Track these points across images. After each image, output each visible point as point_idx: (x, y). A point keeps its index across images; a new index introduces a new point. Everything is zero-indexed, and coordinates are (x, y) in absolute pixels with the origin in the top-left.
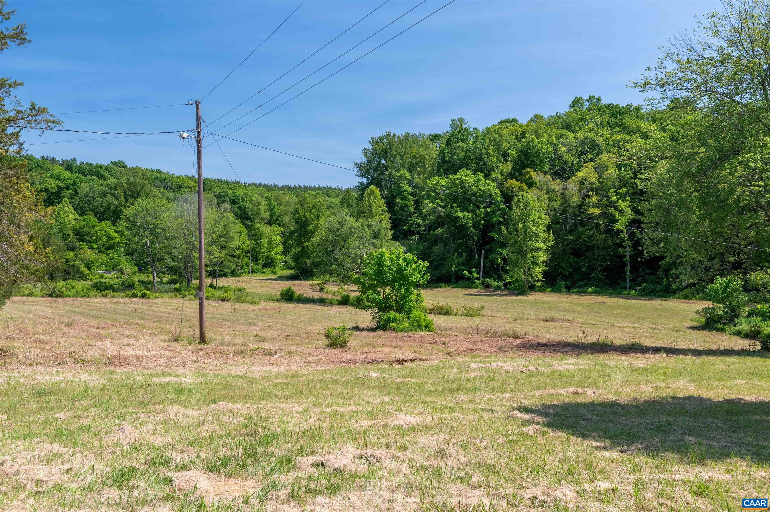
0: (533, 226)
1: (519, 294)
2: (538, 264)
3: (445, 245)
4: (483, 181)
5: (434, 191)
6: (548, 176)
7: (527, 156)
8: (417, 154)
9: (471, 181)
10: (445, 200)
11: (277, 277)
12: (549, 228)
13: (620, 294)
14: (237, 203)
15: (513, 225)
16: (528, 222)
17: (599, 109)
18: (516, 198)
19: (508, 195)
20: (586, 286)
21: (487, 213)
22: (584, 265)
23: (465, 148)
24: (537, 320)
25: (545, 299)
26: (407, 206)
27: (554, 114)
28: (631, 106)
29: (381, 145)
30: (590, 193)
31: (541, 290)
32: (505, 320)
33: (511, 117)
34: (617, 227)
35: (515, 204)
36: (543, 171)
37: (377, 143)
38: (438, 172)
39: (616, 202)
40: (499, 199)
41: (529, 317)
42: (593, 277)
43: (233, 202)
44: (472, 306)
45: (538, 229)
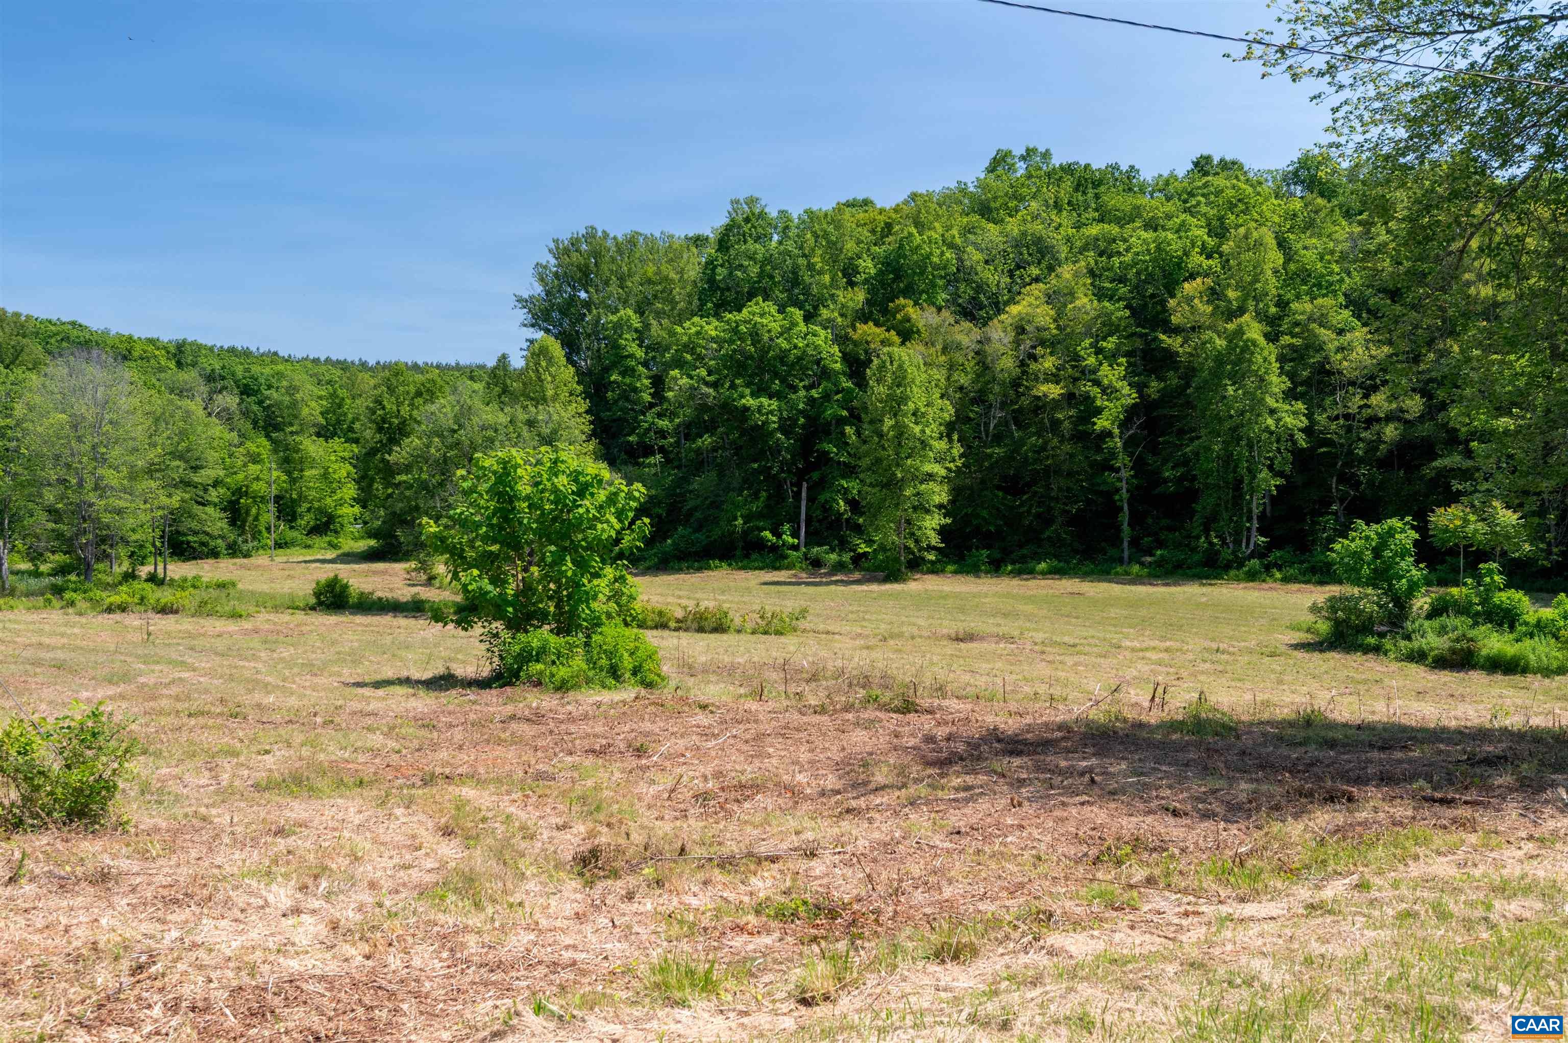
0: (916, 423)
1: (886, 580)
2: (928, 511)
3: (721, 475)
4: (802, 327)
5: (692, 351)
6: (945, 313)
7: (898, 272)
8: (656, 274)
9: (776, 327)
10: (718, 371)
11: (338, 556)
12: (950, 428)
13: (1108, 573)
14: (256, 392)
15: (872, 422)
16: (905, 415)
17: (1049, 175)
18: (876, 361)
19: (859, 359)
20: (1032, 559)
21: (811, 401)
22: (1029, 512)
23: (759, 257)
24: (935, 637)
25: (947, 588)
26: (635, 390)
27: (953, 185)
28: (1116, 167)
29: (575, 256)
30: (1039, 351)
31: (935, 569)
32: (860, 642)
33: (860, 197)
34: (1102, 423)
35: (874, 375)
36: (934, 304)
37: (567, 252)
38: (700, 310)
39: (1095, 371)
40: (838, 366)
41: (915, 631)
42: (1049, 538)
43: (246, 391)
44: (778, 609)
45: (928, 431)
